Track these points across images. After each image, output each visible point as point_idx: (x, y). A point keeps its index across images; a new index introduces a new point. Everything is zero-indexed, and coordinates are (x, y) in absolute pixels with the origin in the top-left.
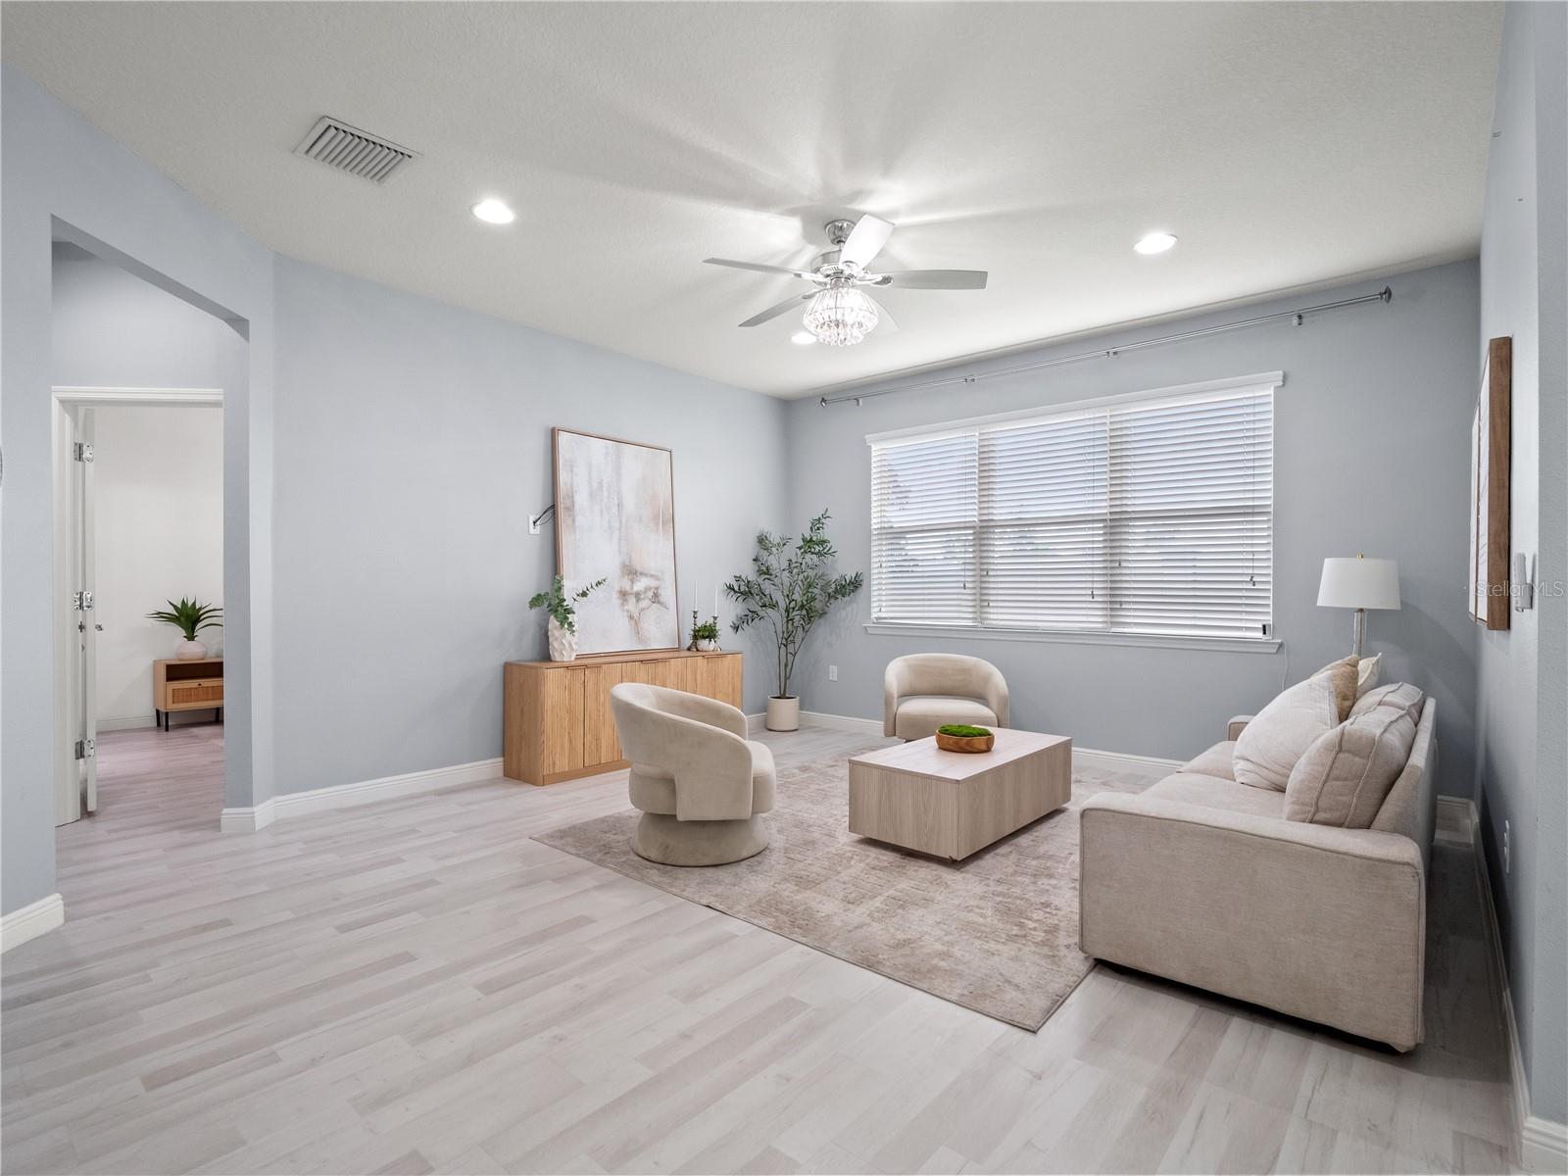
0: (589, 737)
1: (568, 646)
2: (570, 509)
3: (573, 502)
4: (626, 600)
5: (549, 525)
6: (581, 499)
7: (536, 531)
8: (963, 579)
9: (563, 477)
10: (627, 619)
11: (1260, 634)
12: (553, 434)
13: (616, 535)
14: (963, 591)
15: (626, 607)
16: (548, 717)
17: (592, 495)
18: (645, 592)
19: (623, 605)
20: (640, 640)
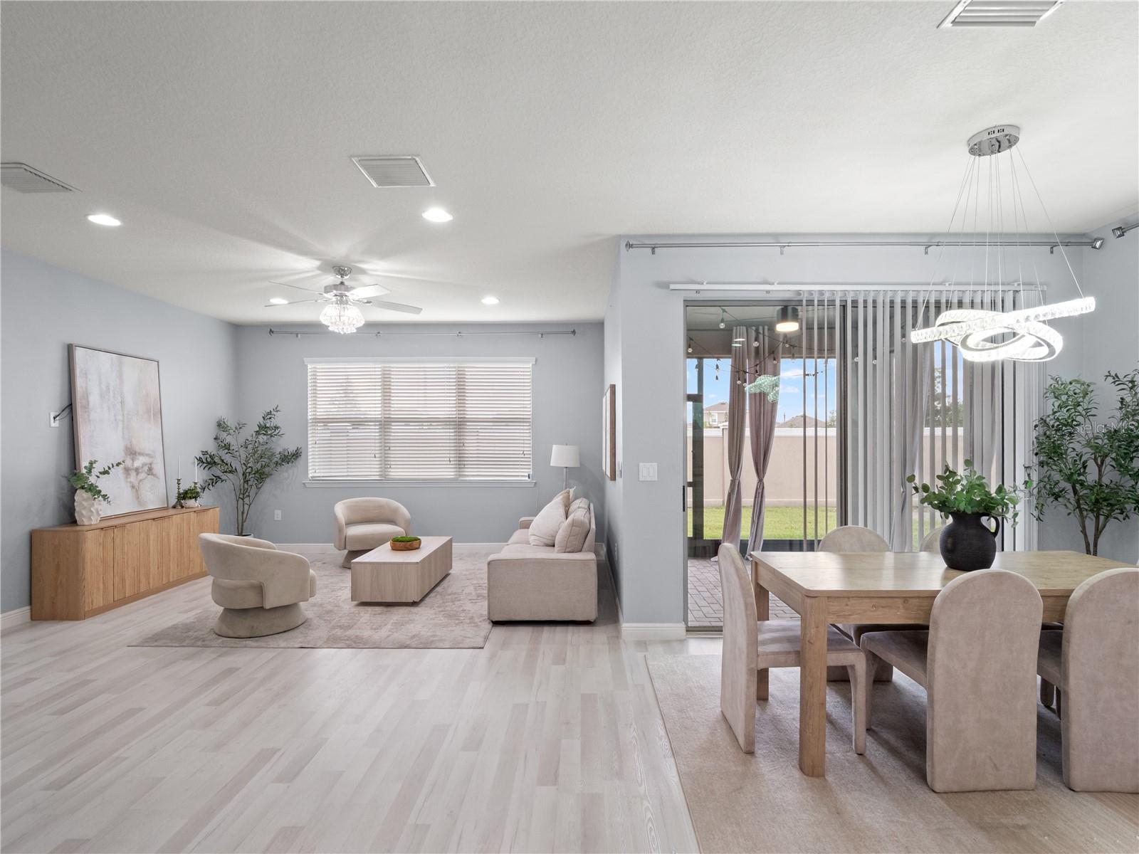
0: (117, 578)
1: (91, 512)
2: (86, 407)
3: (88, 402)
4: (129, 474)
5: (66, 421)
6: (94, 399)
7: (55, 424)
8: (374, 452)
9: (80, 383)
10: (130, 489)
11: (527, 478)
12: (70, 350)
13: (120, 424)
14: (374, 459)
15: (129, 480)
16: (88, 567)
17: (102, 396)
18: (142, 467)
19: (127, 478)
20: (140, 503)
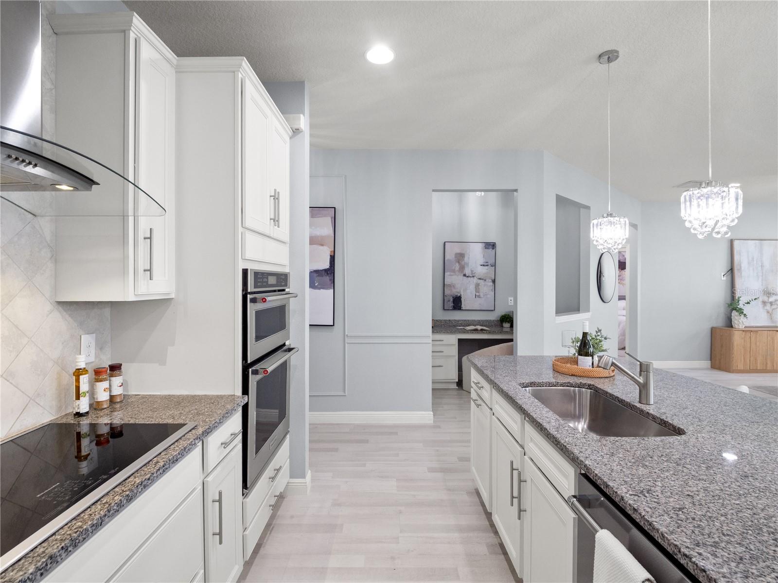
0: (752, 359)
1: (740, 322)
2: (740, 270)
3: (741, 267)
4: (766, 305)
5: (730, 277)
6: (744, 265)
7: (725, 278)
9: (736, 258)
10: (766, 314)
12: (732, 242)
13: (760, 279)
15: (765, 308)
16: (735, 348)
17: (749, 263)
18: (775, 302)
19: (764, 307)
20: (773, 322)
